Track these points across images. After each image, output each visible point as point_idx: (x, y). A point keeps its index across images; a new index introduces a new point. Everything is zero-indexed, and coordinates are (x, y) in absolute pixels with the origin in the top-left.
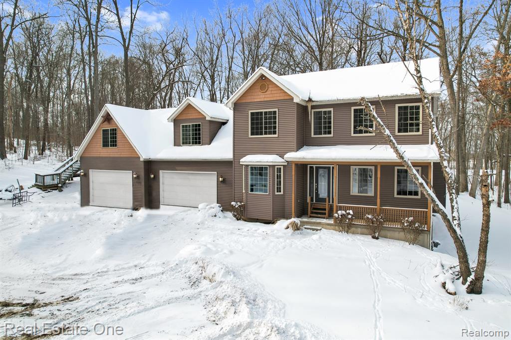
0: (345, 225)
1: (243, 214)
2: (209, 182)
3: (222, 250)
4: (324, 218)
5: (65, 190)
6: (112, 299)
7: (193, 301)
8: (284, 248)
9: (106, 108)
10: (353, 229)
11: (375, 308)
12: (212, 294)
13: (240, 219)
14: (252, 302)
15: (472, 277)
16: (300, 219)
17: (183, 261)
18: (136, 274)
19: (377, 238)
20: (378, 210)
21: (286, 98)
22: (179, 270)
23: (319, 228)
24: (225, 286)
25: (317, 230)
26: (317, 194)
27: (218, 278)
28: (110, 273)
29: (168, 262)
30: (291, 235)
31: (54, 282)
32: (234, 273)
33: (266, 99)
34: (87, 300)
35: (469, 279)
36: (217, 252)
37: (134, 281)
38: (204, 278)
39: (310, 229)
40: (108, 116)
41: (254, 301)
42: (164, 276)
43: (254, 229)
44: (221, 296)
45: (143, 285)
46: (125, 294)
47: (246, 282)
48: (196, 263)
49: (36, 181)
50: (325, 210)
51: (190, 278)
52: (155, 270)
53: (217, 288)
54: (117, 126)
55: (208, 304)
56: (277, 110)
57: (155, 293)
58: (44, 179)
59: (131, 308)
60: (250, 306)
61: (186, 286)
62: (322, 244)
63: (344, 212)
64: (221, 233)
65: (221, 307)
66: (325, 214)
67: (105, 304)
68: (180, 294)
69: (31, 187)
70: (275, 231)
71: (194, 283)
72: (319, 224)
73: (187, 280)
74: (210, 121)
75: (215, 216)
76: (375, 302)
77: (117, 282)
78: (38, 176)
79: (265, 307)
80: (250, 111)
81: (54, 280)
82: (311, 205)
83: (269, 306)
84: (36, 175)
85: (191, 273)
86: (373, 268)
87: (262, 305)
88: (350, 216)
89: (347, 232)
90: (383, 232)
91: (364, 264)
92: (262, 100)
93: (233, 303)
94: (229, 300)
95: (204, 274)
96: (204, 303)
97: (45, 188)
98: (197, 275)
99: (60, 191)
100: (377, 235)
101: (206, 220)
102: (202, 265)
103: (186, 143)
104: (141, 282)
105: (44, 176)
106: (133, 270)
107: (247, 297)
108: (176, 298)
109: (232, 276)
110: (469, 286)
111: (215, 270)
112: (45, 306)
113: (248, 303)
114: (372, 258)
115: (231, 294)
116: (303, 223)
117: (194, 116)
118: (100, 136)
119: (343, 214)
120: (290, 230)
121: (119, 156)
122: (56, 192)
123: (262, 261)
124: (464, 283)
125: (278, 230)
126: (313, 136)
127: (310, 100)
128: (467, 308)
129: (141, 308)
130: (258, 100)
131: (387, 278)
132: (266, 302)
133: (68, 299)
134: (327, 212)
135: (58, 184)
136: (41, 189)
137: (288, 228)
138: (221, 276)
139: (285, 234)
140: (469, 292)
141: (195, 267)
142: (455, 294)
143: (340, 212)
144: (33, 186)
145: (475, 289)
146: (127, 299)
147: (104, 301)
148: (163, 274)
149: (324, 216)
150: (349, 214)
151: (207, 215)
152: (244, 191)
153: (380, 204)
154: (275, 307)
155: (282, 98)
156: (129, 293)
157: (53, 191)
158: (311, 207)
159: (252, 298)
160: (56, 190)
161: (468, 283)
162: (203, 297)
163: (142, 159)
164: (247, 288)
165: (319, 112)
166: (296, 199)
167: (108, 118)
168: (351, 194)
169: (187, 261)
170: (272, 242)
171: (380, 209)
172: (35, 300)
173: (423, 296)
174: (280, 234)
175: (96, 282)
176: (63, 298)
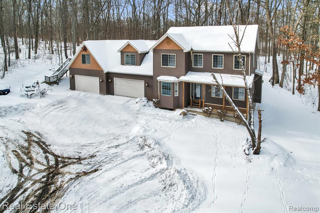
0: (208, 114)
1: (158, 105)
2: (140, 85)
3: (151, 130)
4: (198, 108)
5: (60, 83)
6: (109, 156)
7: (143, 157)
8: (179, 128)
9: (84, 44)
10: (212, 115)
11: (215, 161)
12: (150, 153)
13: (157, 107)
14: (167, 159)
15: (256, 148)
16: (186, 109)
17: (135, 136)
18: (116, 143)
19: (223, 121)
20: (224, 107)
21: (179, 49)
22: (134, 141)
23: (196, 114)
24: (155, 150)
25: (195, 115)
26: (195, 95)
27: (152, 146)
28: (104, 142)
29: (128, 136)
30: (183, 118)
31: (82, 147)
32: (158, 143)
33: (169, 49)
34: (100, 156)
35: (255, 149)
36: (149, 131)
37: (116, 147)
38: (146, 145)
39: (192, 114)
40: (85, 48)
41: (168, 157)
42: (128, 144)
43: (164, 115)
44: (155, 155)
45: (120, 149)
46: (114, 153)
47: (164, 148)
48: (142, 138)
49: (45, 80)
50: (199, 103)
51: (139, 145)
52: (123, 141)
53: (152, 150)
54: (90, 53)
55: (149, 158)
56: (175, 54)
57: (127, 153)
58: (50, 79)
59: (119, 160)
60: (167, 161)
61: (139, 149)
62: (196, 126)
63: (207, 108)
64: (149, 118)
65: (155, 160)
66: (199, 106)
67: (108, 159)
68: (137, 153)
69: (43, 83)
70: (175, 116)
71: (142, 148)
72: (196, 112)
73: (138, 146)
74: (140, 54)
75: (145, 106)
76: (216, 158)
77: (109, 147)
78: (46, 78)
79: (172, 161)
80: (162, 54)
81: (82, 146)
82: (192, 100)
83: (174, 160)
84: (45, 76)
85: (140, 142)
86: (218, 141)
87: (171, 160)
88: (210, 110)
89: (209, 117)
90: (226, 118)
91: (214, 138)
92: (168, 49)
93: (160, 159)
94: (158, 157)
95: (145, 143)
96: (148, 158)
97: (50, 83)
98: (142, 144)
99: (57, 85)
100: (223, 119)
101: (141, 109)
102: (144, 139)
103: (128, 64)
104: (119, 147)
105: (50, 77)
106: (114, 141)
107: (165, 156)
108: (136, 156)
109: (158, 145)
110: (254, 151)
111: (151, 142)
112: (85, 159)
113: (166, 159)
114: (218, 134)
115: (158, 154)
116: (188, 111)
117: (131, 50)
118: (81, 57)
119: (207, 109)
120: (182, 116)
121: (92, 69)
122: (55, 85)
123: (170, 135)
124: (253, 150)
125: (176, 116)
126: (193, 66)
127: (192, 49)
128: (251, 162)
129: (123, 160)
130: (166, 49)
131: (223, 146)
132: (172, 158)
133: (92, 156)
134: (200, 105)
135: (56, 81)
136: (48, 84)
137: (180, 115)
138: (153, 145)
139: (179, 118)
140: (254, 154)
141: (141, 140)
142: (248, 155)
143: (205, 108)
144: (44, 82)
145: (257, 152)
146: (116, 156)
147: (107, 157)
148: (127, 143)
149: (198, 107)
150: (210, 109)
151: (141, 106)
152: (159, 93)
153: (225, 104)
154: (176, 161)
155: (178, 49)
156: (116, 153)
157: (54, 85)
158: (192, 102)
159: (167, 156)
160: (55, 84)
161: (254, 150)
162: (147, 155)
163: (104, 72)
164: (165, 151)
165: (196, 55)
166: (185, 98)
167: (85, 49)
168: (212, 96)
169: (137, 137)
170: (174, 124)
171: (225, 107)
172: (79, 157)
173: (235, 156)
174: (177, 118)
175: (100, 147)
176: (90, 156)
